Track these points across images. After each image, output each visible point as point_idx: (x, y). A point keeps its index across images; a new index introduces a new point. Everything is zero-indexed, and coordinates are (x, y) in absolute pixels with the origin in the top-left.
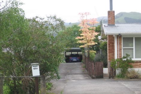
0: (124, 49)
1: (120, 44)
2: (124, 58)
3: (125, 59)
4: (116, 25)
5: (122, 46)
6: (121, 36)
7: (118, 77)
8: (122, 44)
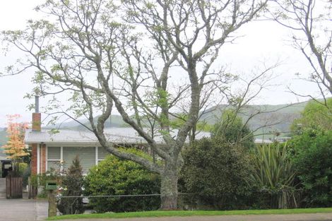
0: (48, 161)
1: (44, 155)
2: (48, 172)
3: (49, 175)
4: (42, 131)
5: (47, 158)
6: (45, 145)
7: (40, 197)
8: (47, 155)
